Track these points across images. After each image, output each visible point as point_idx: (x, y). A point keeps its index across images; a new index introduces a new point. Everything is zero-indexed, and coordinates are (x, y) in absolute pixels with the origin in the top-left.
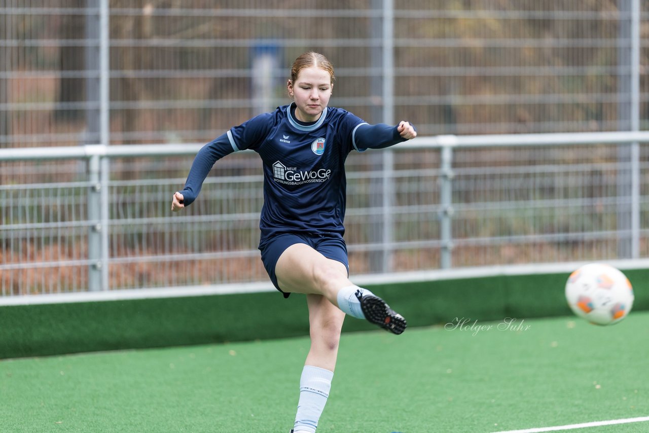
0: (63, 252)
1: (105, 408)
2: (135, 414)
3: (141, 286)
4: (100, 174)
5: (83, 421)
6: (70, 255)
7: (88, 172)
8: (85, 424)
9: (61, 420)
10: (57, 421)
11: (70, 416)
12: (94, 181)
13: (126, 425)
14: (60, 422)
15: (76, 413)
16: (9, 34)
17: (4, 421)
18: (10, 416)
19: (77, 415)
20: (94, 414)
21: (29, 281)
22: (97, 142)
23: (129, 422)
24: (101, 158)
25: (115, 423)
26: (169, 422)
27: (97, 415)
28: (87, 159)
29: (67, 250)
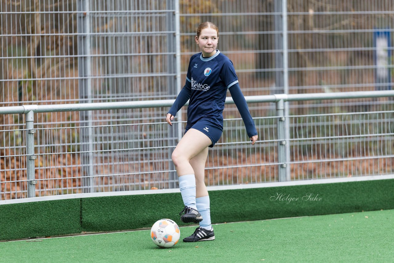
0: (263, 159)
1: (290, 251)
2: (309, 254)
3: (310, 178)
4: (284, 110)
5: (277, 259)
6: (267, 160)
7: (277, 110)
8: (279, 260)
9: (264, 259)
10: (262, 259)
11: (269, 256)
12: (281, 115)
13: (303, 261)
14: (263, 260)
15: (273, 254)
16: (228, 29)
17: (229, 260)
18: (233, 256)
19: (273, 255)
20: (284, 255)
21: (242, 175)
22: (282, 92)
23: (305, 259)
24: (285, 101)
25: (296, 260)
26: (329, 259)
27: (286, 255)
28: (276, 102)
29: (265, 157)
